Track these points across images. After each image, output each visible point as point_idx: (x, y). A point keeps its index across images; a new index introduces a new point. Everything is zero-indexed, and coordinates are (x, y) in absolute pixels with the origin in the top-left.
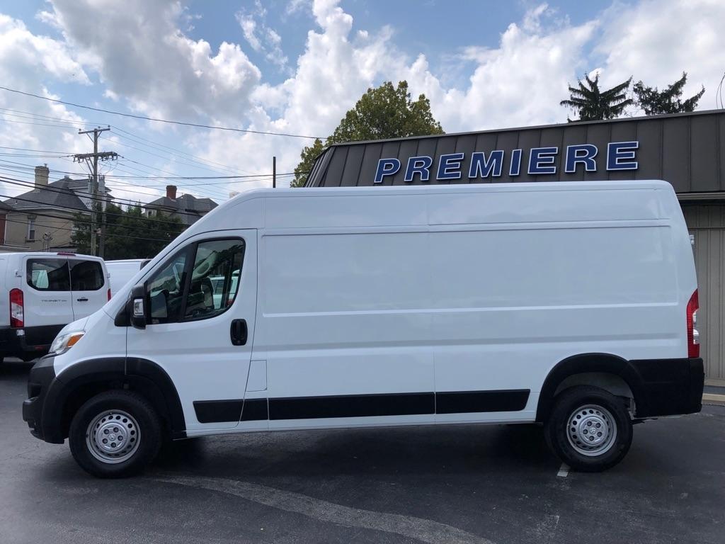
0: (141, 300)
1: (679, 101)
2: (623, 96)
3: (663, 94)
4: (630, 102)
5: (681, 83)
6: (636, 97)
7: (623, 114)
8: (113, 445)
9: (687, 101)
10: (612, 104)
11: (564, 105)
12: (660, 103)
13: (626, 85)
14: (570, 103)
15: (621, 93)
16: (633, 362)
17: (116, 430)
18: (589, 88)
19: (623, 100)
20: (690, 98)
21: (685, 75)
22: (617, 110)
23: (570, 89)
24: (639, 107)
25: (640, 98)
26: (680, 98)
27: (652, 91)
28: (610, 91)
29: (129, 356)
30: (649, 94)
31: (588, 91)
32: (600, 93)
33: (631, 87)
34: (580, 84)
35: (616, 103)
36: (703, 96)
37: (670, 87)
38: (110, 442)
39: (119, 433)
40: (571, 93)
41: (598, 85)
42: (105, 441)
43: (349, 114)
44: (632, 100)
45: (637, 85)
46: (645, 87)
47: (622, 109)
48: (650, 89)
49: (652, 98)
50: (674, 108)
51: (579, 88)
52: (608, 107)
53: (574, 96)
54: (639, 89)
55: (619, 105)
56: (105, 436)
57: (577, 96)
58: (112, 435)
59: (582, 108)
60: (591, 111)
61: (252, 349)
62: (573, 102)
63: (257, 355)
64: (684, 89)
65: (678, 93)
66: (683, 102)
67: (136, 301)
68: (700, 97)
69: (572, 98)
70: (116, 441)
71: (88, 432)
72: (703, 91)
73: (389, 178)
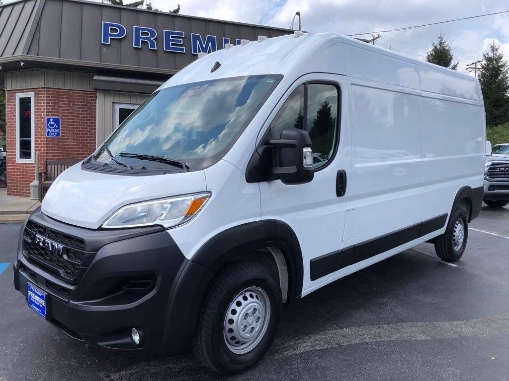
8: (252, 330)
17: (254, 311)
29: (263, 218)
38: (249, 328)
39: (257, 314)
42: (244, 329)
56: (245, 322)
58: (251, 318)
67: (305, 150)
70: (254, 324)
71: (225, 324)
73: (116, 41)
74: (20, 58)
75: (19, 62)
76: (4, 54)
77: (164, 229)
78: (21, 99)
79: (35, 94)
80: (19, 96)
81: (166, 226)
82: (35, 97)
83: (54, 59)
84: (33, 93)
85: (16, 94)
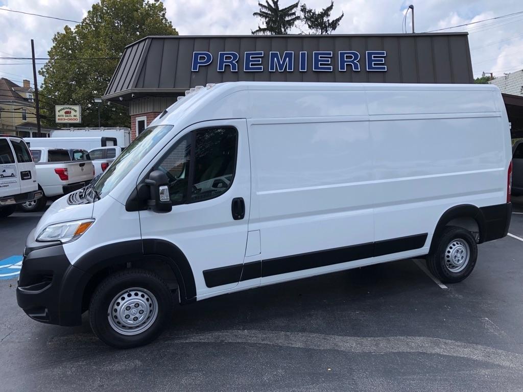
0: (166, 187)
1: (328, 20)
2: (294, 14)
3: (319, 14)
4: (298, 18)
5: (330, 8)
6: (302, 15)
7: (294, 26)
8: (136, 319)
9: (333, 21)
10: (287, 19)
11: (256, 16)
12: (317, 21)
13: (296, 6)
14: (260, 15)
15: (293, 11)
16: (481, 208)
17: (137, 305)
18: (272, 5)
19: (294, 17)
20: (335, 19)
21: (332, 3)
22: (290, 23)
23: (259, 4)
24: (304, 22)
25: (305, 16)
26: (329, 18)
27: (312, 11)
28: (286, 9)
29: (144, 238)
30: (310, 14)
31: (272, 7)
32: (280, 9)
33: (299, 8)
34: (267, 2)
35: (290, 18)
36: (342, 19)
37: (323, 10)
38: (132, 317)
39: (140, 308)
40: (260, 7)
41: (278, 3)
42: (127, 317)
43: (94, 7)
44: (299, 17)
45: (303, 6)
46: (308, 8)
47: (293, 23)
48: (311, 10)
49: (312, 17)
50: (325, 25)
51: (266, 4)
52: (285, 20)
53: (262, 10)
54: (304, 9)
55: (291, 20)
56: (127, 312)
57: (264, 10)
58: (134, 311)
59: (267, 19)
60: (274, 22)
61: (249, 222)
62: (262, 14)
63: (253, 226)
64: (331, 12)
65: (328, 15)
66: (330, 21)
67: (161, 188)
68: (341, 19)
69: (261, 11)
70: (138, 315)
71: (109, 311)
72: (343, 15)
73: (204, 68)
74: (130, 91)
75: (131, 94)
76: (123, 88)
77: (62, 243)
78: (139, 122)
79: (147, 118)
80: (139, 119)
81: (63, 241)
82: (147, 120)
83: (154, 89)
84: (146, 117)
85: (137, 118)
